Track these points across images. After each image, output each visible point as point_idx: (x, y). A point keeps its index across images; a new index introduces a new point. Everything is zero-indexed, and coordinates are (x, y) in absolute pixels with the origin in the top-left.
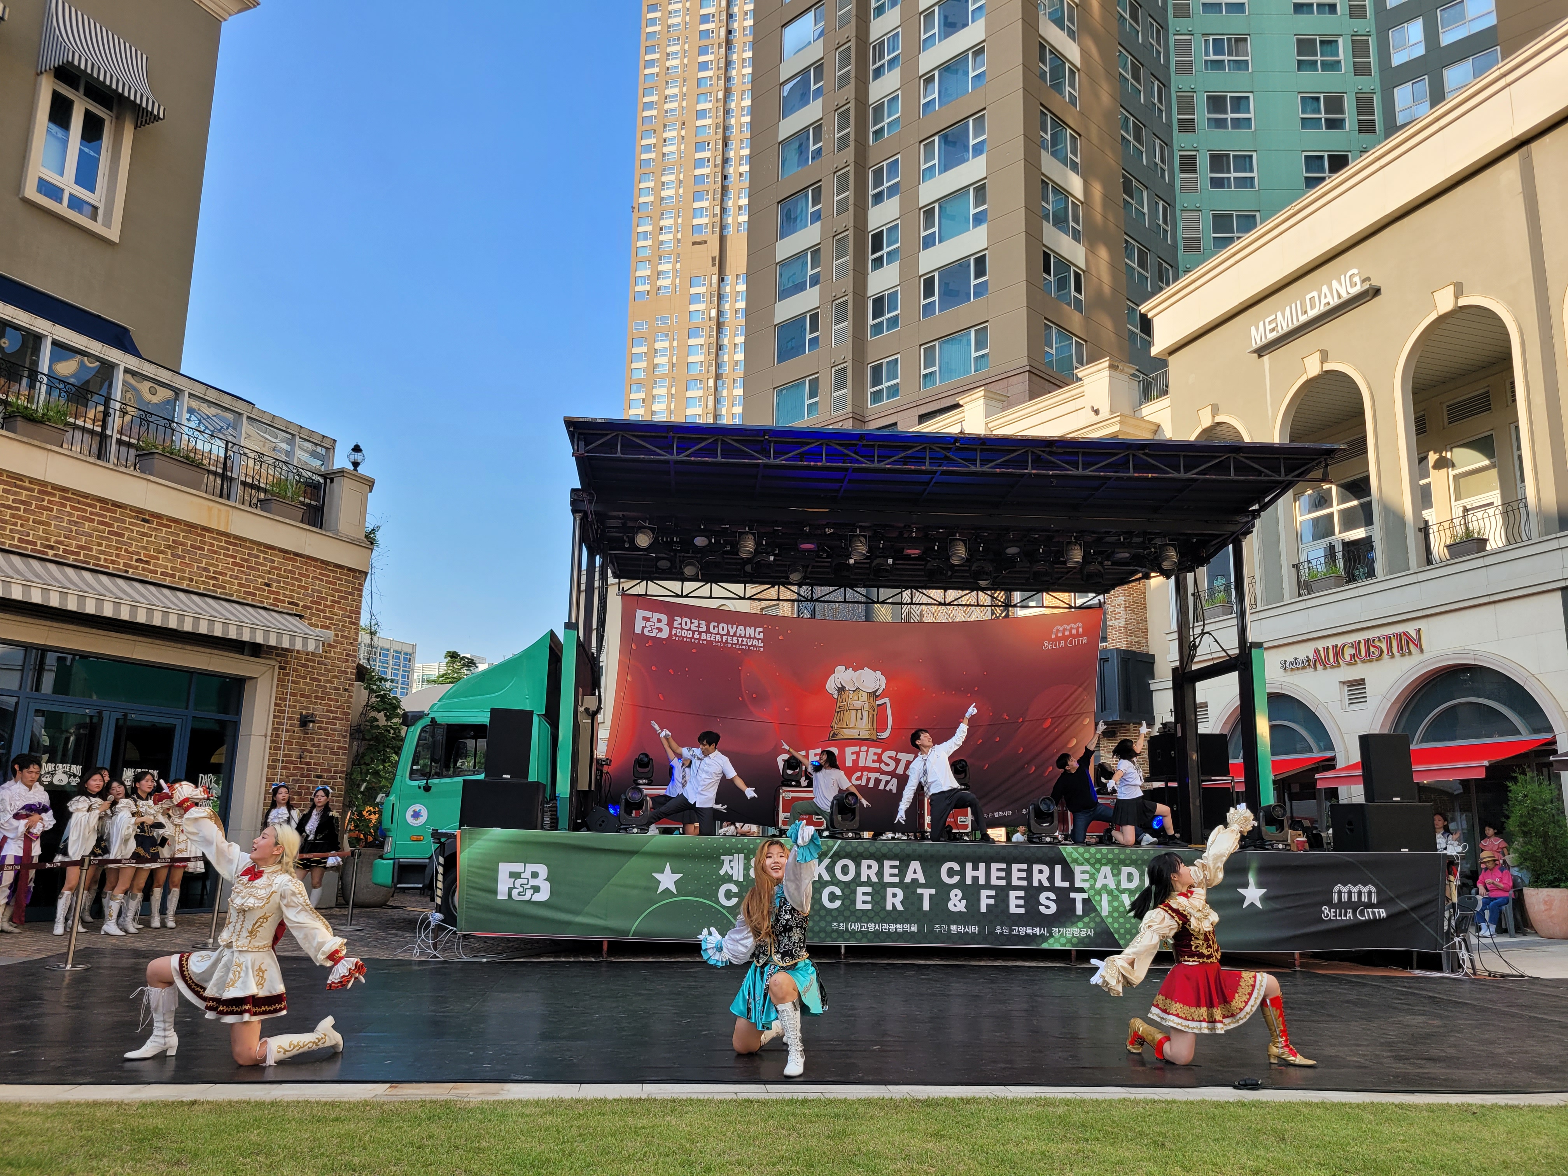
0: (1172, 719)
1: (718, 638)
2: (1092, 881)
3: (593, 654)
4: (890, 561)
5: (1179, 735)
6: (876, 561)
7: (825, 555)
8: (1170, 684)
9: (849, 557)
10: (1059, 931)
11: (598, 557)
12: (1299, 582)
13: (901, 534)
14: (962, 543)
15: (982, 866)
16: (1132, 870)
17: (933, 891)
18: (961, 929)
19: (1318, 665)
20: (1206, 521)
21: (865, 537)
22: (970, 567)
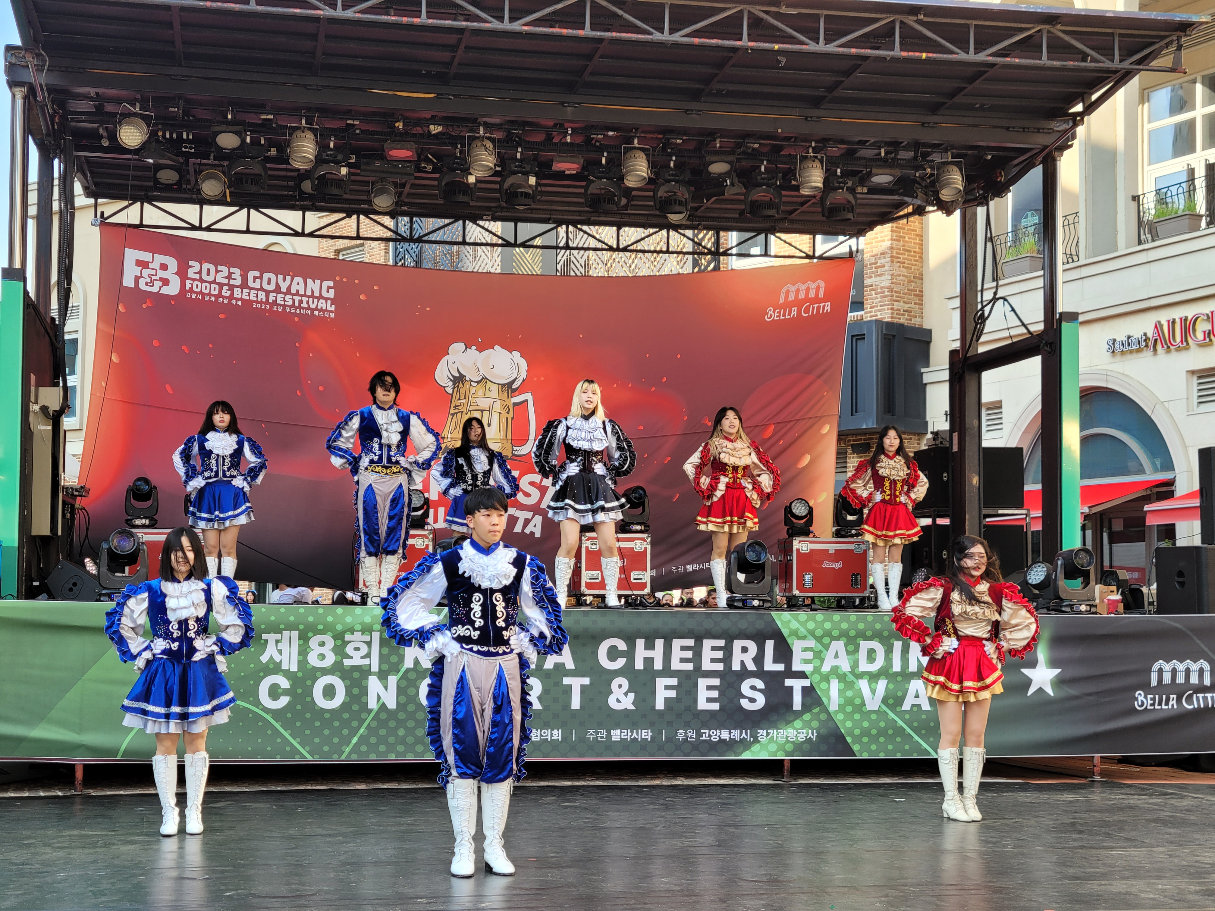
0: (944, 426)
1: (262, 296)
2: (817, 662)
3: (53, 319)
4: (532, 180)
5: (955, 448)
6: (510, 181)
7: (430, 168)
8: (946, 375)
9: (467, 172)
10: (768, 734)
11: (56, 162)
12: (1140, 223)
13: (549, 138)
14: (642, 154)
15: (659, 643)
16: (875, 644)
17: (586, 681)
18: (627, 734)
19: (1159, 346)
20: (1007, 128)
21: (492, 140)
22: (655, 191)
